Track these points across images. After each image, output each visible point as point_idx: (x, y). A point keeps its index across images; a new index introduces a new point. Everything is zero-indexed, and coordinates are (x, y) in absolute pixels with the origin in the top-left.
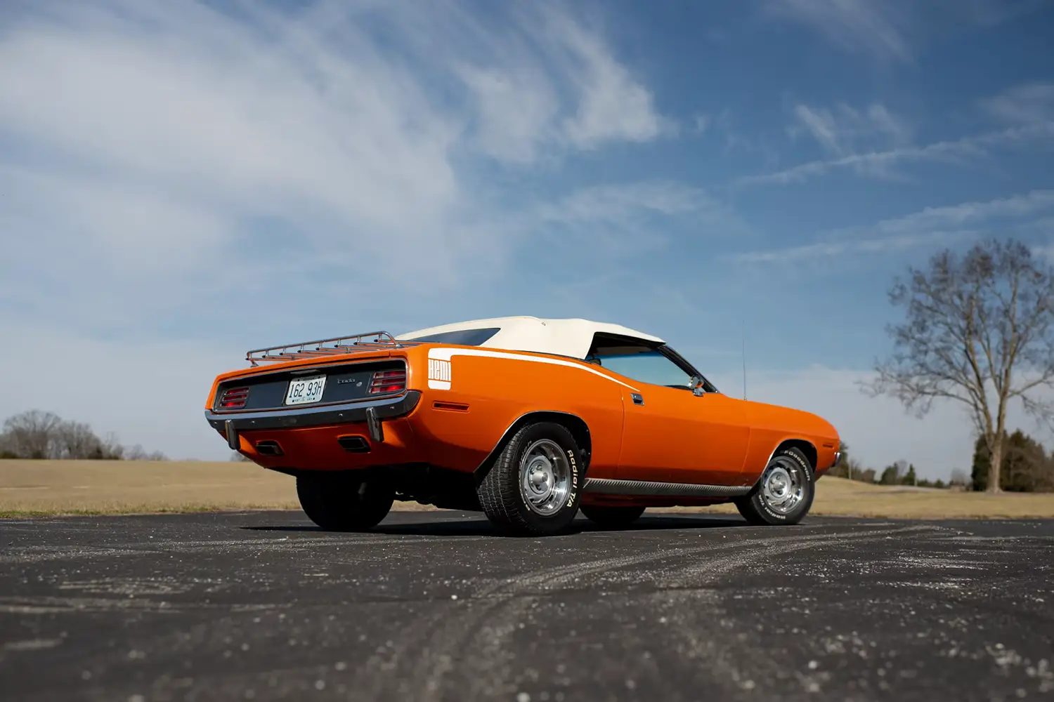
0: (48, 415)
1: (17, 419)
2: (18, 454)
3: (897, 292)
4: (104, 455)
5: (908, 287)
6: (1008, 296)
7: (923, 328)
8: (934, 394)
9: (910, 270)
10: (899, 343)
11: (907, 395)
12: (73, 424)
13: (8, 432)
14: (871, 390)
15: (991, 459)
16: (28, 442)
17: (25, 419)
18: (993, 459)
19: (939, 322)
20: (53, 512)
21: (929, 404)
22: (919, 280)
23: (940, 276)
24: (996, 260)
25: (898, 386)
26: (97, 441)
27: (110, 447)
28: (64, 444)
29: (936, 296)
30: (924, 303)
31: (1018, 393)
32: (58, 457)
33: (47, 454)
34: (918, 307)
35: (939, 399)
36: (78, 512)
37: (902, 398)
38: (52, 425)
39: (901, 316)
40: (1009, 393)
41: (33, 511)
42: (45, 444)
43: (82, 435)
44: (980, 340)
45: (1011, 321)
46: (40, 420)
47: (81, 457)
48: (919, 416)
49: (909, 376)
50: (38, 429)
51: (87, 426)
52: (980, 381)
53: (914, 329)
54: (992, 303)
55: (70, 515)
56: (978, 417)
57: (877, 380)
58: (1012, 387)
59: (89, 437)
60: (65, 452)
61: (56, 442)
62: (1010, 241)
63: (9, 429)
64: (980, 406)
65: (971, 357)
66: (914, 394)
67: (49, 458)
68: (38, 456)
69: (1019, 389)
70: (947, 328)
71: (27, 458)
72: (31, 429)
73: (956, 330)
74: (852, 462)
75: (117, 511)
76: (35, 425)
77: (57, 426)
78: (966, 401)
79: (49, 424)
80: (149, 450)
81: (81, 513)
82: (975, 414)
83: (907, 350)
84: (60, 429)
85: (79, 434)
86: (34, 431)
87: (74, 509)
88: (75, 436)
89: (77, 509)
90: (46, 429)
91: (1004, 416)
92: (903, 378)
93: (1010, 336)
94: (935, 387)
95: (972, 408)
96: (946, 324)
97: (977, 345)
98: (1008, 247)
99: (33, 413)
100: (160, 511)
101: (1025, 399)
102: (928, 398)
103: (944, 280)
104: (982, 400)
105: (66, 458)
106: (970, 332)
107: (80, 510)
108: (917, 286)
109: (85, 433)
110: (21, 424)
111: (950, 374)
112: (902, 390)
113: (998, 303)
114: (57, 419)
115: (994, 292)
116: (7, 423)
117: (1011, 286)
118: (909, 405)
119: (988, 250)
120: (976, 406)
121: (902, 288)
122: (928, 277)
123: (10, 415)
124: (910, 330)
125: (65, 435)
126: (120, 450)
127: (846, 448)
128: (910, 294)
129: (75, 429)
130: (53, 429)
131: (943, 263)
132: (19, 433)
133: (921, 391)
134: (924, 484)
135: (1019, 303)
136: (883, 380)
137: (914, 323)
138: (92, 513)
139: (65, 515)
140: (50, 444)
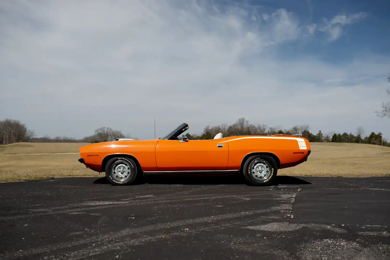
0: (108, 128)
1: (99, 130)
12: (116, 131)
13: (96, 134)
14: (381, 115)
16: (102, 137)
17: (101, 130)
32: (110, 140)
42: (107, 137)
43: (119, 135)
46: (106, 130)
50: (105, 133)
51: (120, 131)
59: (121, 135)
61: (111, 137)
63: (97, 133)
67: (108, 141)
68: (105, 141)
72: (103, 133)
74: (384, 139)
76: (104, 131)
77: (111, 132)
79: (109, 131)
84: (112, 133)
86: (104, 134)
88: (117, 135)
90: (108, 133)
99: (104, 128)
110: (100, 131)
114: (111, 130)
123: (97, 129)
125: (114, 135)
127: (382, 134)
129: (117, 133)
130: (110, 133)
132: (100, 134)
136: (386, 111)
140: (109, 137)
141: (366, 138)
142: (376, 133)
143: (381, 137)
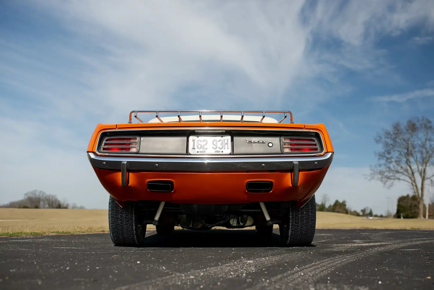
0: (41, 192)
1: (29, 193)
2: (29, 206)
3: (378, 139)
4: (61, 207)
5: (383, 137)
6: (423, 140)
7: (389, 153)
8: (394, 179)
9: (383, 129)
10: (379, 159)
11: (383, 180)
12: (50, 195)
14: (369, 178)
15: (419, 205)
16: (33, 202)
17: (32, 193)
18: (420, 205)
19: (396, 150)
20: (45, 233)
21: (392, 183)
22: (388, 134)
23: (396, 132)
24: (418, 125)
25: (380, 176)
26: (59, 201)
27: (64, 204)
28: (47, 203)
29: (394, 140)
30: (389, 143)
31: (429, 178)
32: (44, 208)
33: (40, 207)
34: (387, 144)
35: (396, 181)
36: (58, 232)
37: (381, 181)
38: (42, 195)
39: (380, 148)
40: (425, 178)
41: (33, 232)
42: (39, 203)
43: (54, 200)
44: (413, 157)
45: (426, 149)
46: (38, 194)
47: (53, 208)
48: (389, 188)
49: (384, 172)
50: (37, 197)
51: (56, 196)
52: (413, 174)
53: (386, 153)
54: (418, 142)
55: (54, 234)
56: (413, 188)
57: (372, 174)
58: (427, 176)
59: (56, 200)
60: (47, 206)
61: (44, 202)
62: (423, 117)
63: (26, 197)
64: (414, 184)
65: (409, 164)
66: (386, 179)
67: (41, 208)
68: (37, 207)
69: (429, 177)
70: (399, 153)
71: (33, 208)
72: (34, 198)
73: (402, 153)
74: (348, 208)
75: (79, 231)
76: (36, 195)
77: (44, 196)
78: (407, 181)
79: (41, 195)
80: (79, 205)
81: (60, 233)
82: (412, 187)
83: (383, 161)
84: (45, 197)
85: (52, 199)
87: (56, 231)
89: (58, 230)
90: (40, 197)
91: (424, 188)
92: (381, 173)
93: (425, 155)
94: (394, 176)
95: (411, 184)
96: (399, 151)
97: (412, 159)
98: (423, 120)
99: (35, 191)
100: (102, 231)
101: (432, 181)
102: (392, 181)
103: (397, 134)
104: (414, 181)
105: (47, 208)
106: (409, 154)
107: (59, 231)
108: (387, 136)
109: (55, 199)
110: (31, 195)
111: (400, 171)
112: (382, 178)
113: (420, 142)
114: (44, 193)
115: (418, 137)
116: (26, 195)
117: (425, 135)
118: (385, 184)
119: (415, 121)
120: (412, 184)
121: (380, 137)
122: (392, 132)
123: (26, 192)
124: (384, 153)
125: (47, 199)
126: (68, 205)
128: (384, 139)
130: (42, 197)
131: (396, 127)
132: (30, 199)
133: (388, 178)
134: (376, 216)
135: (428, 142)
136: (374, 174)
137: (385, 151)
138: (66, 233)
139: (51, 234)
140: (41, 203)
141: (330, 206)
142: (341, 201)
143: (345, 205)
